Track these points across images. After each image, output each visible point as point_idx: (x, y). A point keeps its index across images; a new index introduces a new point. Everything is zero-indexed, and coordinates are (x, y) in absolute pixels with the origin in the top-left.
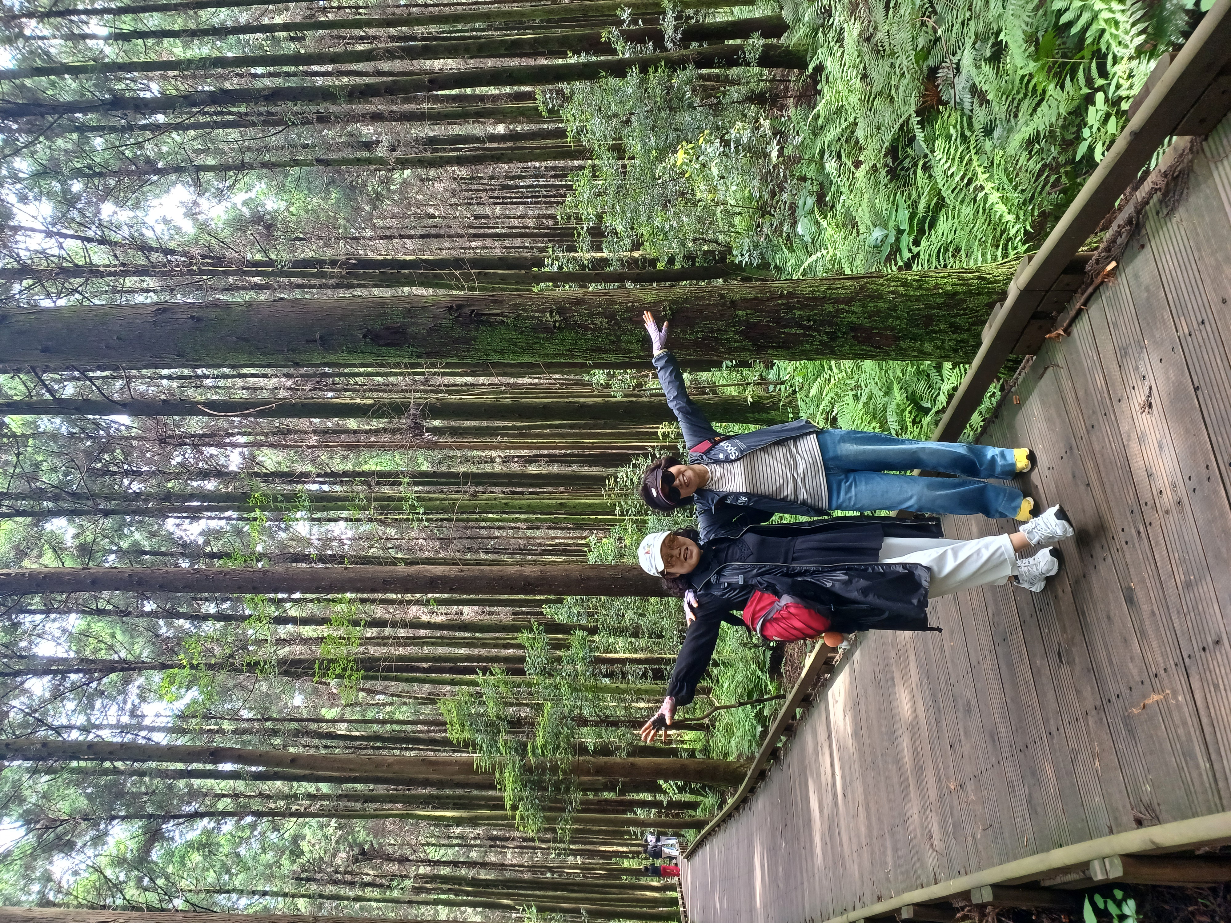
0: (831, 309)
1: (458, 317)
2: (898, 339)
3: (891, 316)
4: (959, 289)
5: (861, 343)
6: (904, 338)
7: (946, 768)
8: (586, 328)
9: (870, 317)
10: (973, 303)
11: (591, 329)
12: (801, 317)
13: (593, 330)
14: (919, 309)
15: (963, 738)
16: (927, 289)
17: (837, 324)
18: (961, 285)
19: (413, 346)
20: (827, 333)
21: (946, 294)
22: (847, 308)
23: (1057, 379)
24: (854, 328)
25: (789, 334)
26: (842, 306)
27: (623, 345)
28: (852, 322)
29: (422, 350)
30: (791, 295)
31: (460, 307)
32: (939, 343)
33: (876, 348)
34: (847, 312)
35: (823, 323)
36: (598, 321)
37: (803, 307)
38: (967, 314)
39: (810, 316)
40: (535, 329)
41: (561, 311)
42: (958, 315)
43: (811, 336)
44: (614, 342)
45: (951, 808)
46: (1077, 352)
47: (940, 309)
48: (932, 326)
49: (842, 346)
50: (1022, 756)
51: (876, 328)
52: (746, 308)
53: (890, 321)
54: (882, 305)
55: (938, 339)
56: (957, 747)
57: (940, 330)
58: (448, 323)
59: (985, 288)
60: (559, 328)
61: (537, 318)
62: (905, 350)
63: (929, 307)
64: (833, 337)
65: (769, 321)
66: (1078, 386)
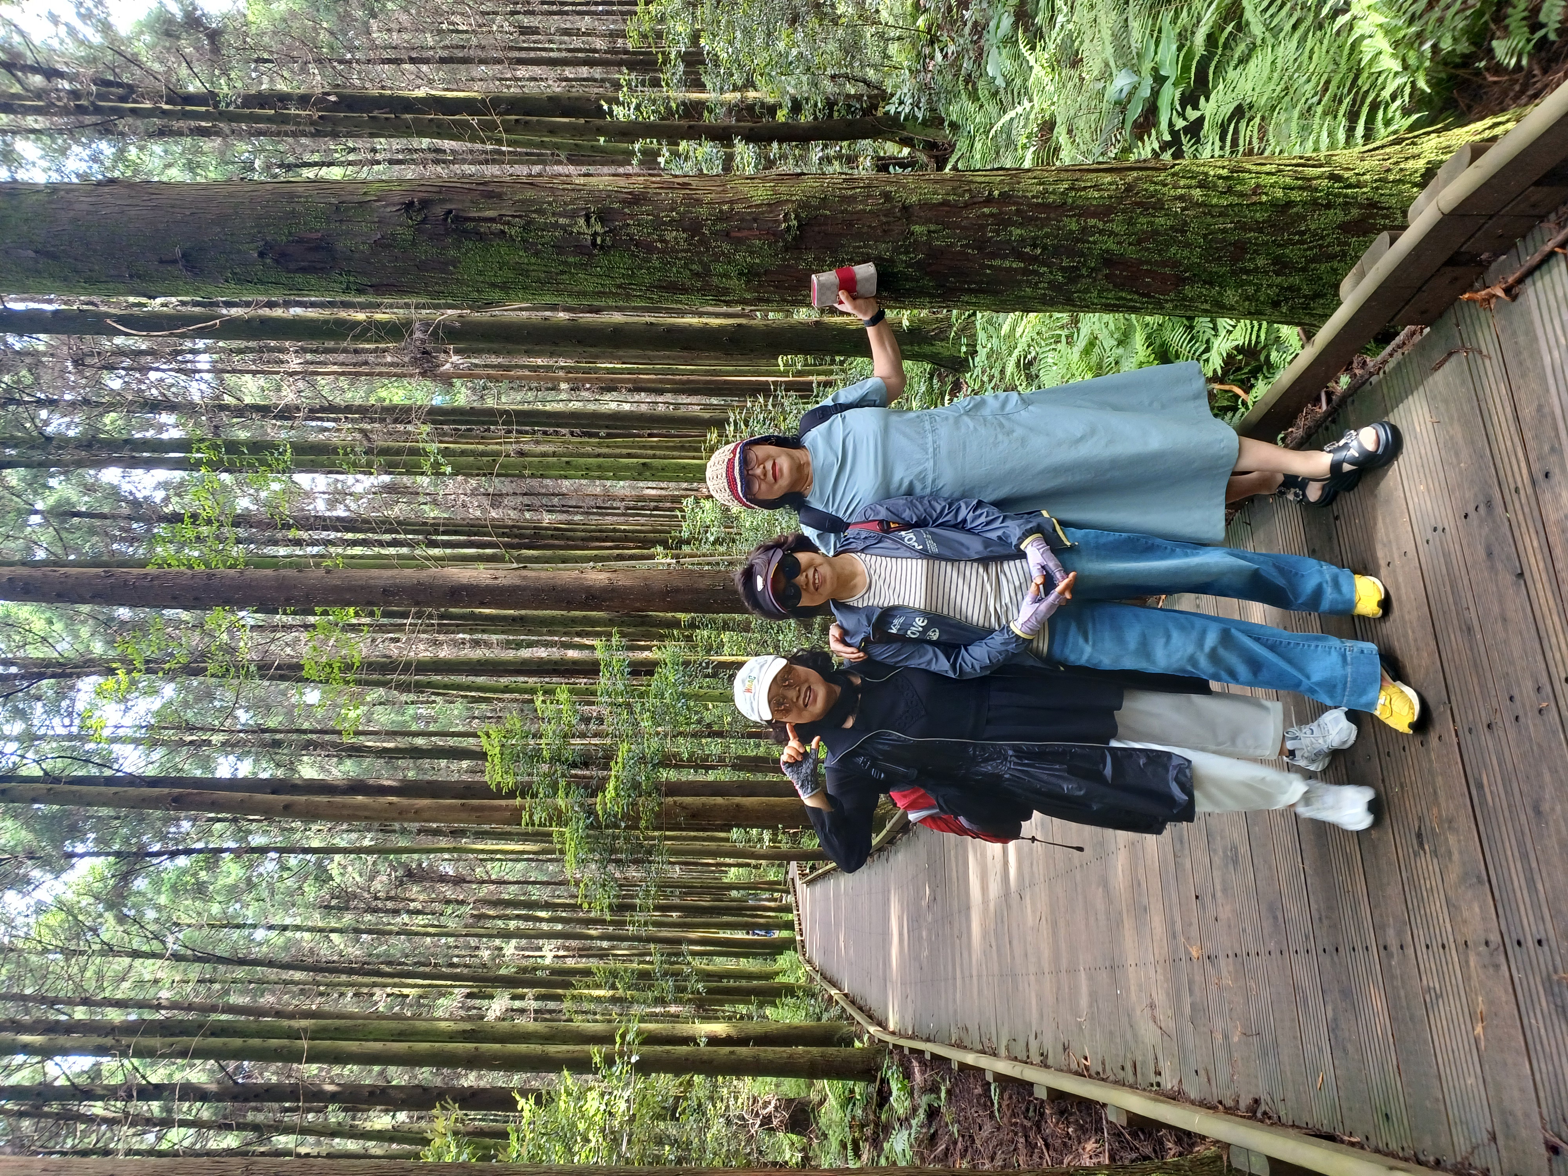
0: (1074, 226)
1: (424, 221)
2: (1180, 281)
3: (1175, 241)
4: (1295, 196)
5: (1117, 286)
6: (1191, 281)
7: (1187, 925)
8: (650, 249)
9: (1139, 242)
10: (1317, 222)
11: (659, 252)
12: (1022, 240)
13: (663, 251)
14: (1224, 231)
15: (1219, 894)
16: (1241, 195)
17: (1082, 255)
18: (1301, 188)
19: (349, 273)
20: (1063, 269)
21: (1274, 204)
22: (1100, 225)
23: (1474, 377)
24: (1109, 260)
25: (1000, 268)
26: (1092, 222)
27: (715, 280)
28: (1107, 251)
29: (365, 280)
30: (1006, 198)
31: (425, 204)
32: (1251, 290)
33: (1143, 295)
34: (1101, 232)
35: (1057, 251)
36: (670, 236)
37: (1026, 221)
38: (1302, 242)
39: (1036, 238)
40: (559, 248)
41: (604, 216)
42: (1290, 242)
43: (1035, 273)
44: (697, 274)
45: (1191, 983)
46: (1530, 332)
47: (1261, 231)
48: (1243, 259)
49: (1087, 291)
50: (1326, 960)
51: (1148, 262)
52: (928, 221)
53: (1173, 250)
54: (1162, 221)
55: (1250, 283)
56: (1208, 900)
57: (1256, 269)
58: (408, 234)
59: (1338, 195)
60: (602, 247)
61: (563, 228)
62: (1192, 300)
63: (1242, 227)
64: (1073, 276)
65: (967, 246)
66: (1522, 396)
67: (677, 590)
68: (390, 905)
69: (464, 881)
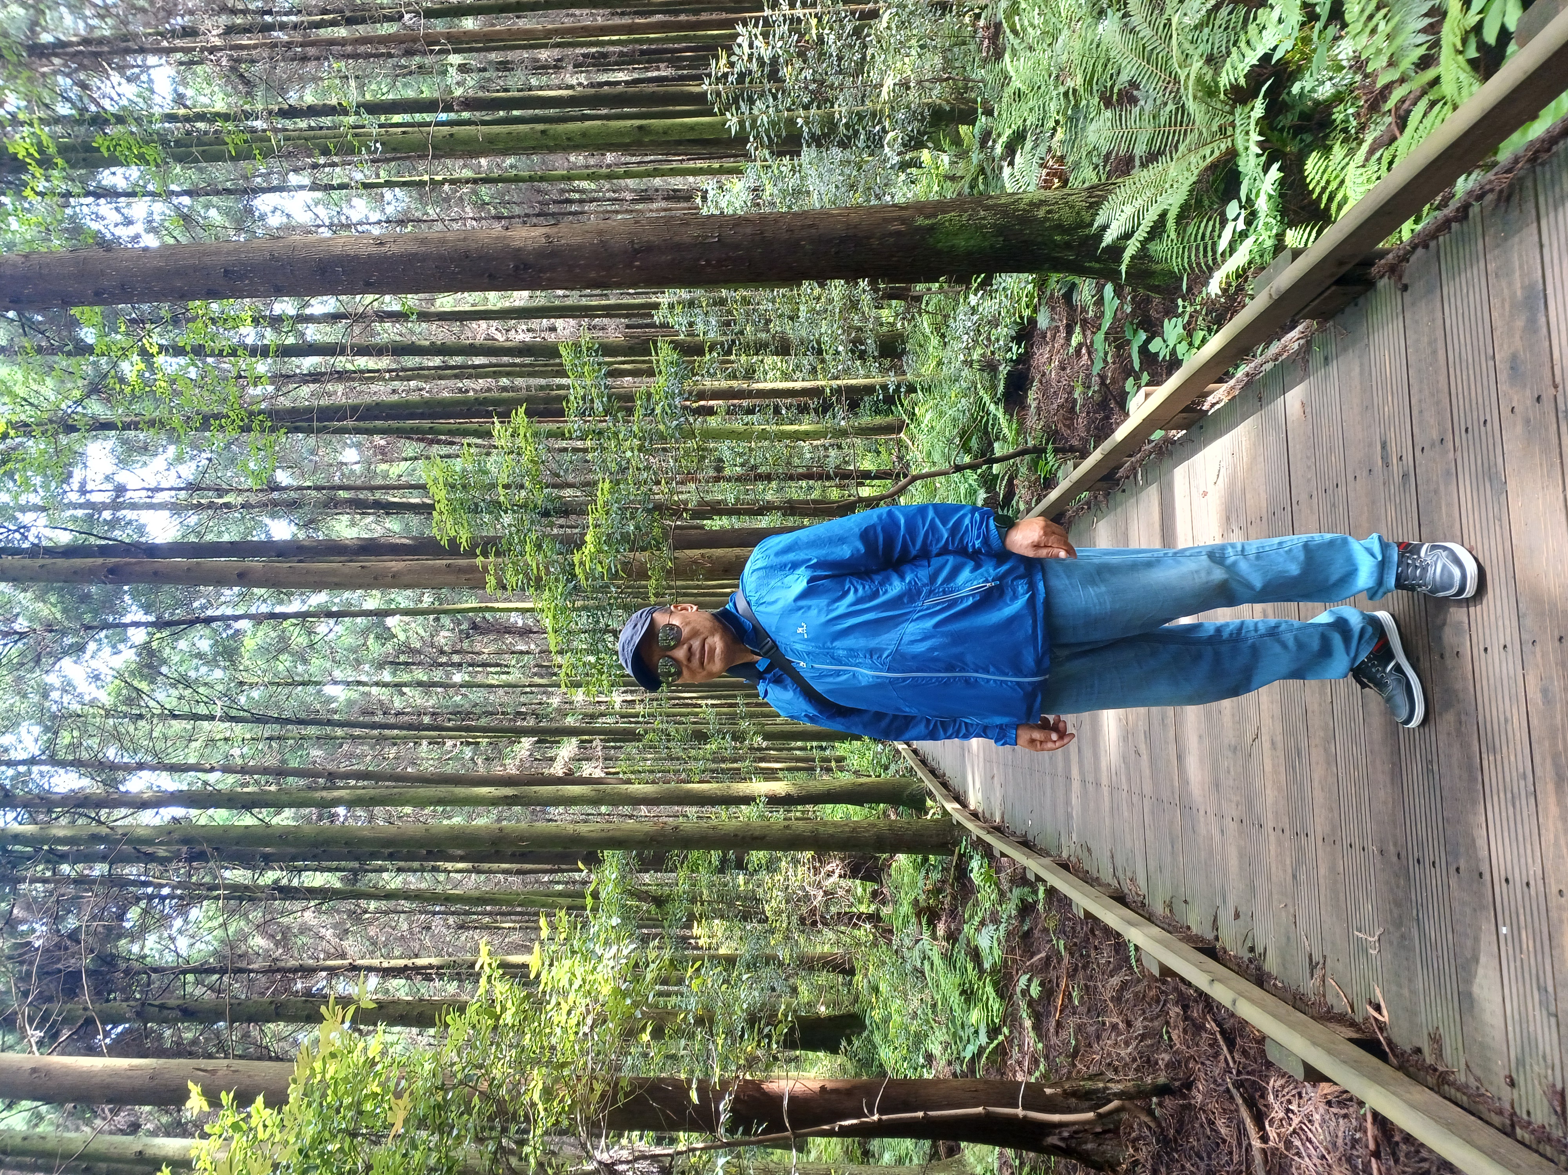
67: (649, 249)
68: (456, 658)
69: (531, 632)
